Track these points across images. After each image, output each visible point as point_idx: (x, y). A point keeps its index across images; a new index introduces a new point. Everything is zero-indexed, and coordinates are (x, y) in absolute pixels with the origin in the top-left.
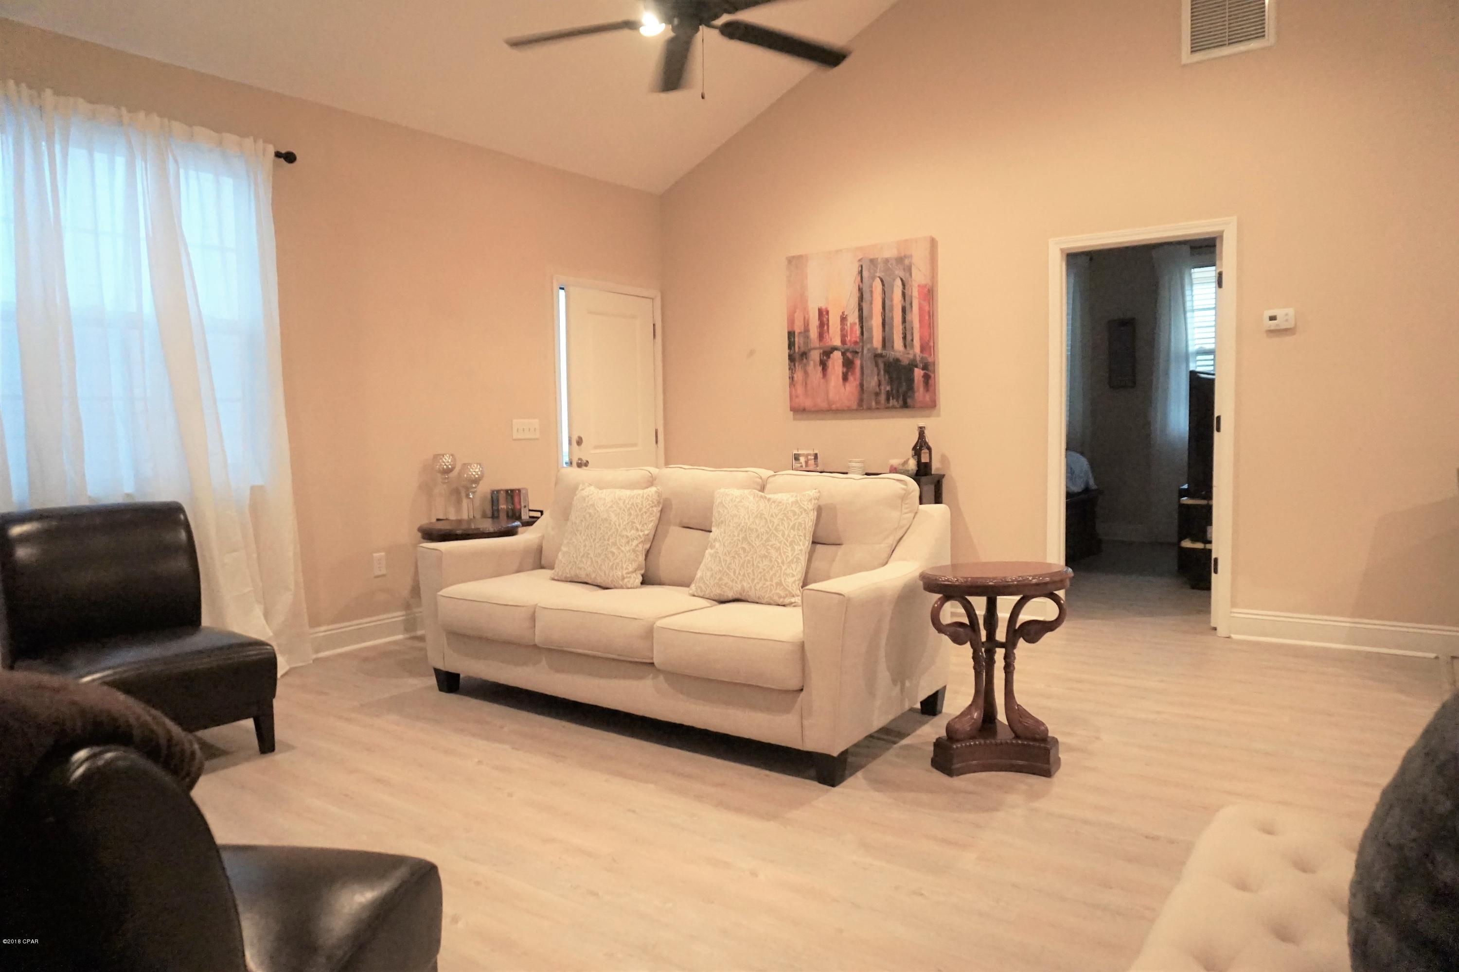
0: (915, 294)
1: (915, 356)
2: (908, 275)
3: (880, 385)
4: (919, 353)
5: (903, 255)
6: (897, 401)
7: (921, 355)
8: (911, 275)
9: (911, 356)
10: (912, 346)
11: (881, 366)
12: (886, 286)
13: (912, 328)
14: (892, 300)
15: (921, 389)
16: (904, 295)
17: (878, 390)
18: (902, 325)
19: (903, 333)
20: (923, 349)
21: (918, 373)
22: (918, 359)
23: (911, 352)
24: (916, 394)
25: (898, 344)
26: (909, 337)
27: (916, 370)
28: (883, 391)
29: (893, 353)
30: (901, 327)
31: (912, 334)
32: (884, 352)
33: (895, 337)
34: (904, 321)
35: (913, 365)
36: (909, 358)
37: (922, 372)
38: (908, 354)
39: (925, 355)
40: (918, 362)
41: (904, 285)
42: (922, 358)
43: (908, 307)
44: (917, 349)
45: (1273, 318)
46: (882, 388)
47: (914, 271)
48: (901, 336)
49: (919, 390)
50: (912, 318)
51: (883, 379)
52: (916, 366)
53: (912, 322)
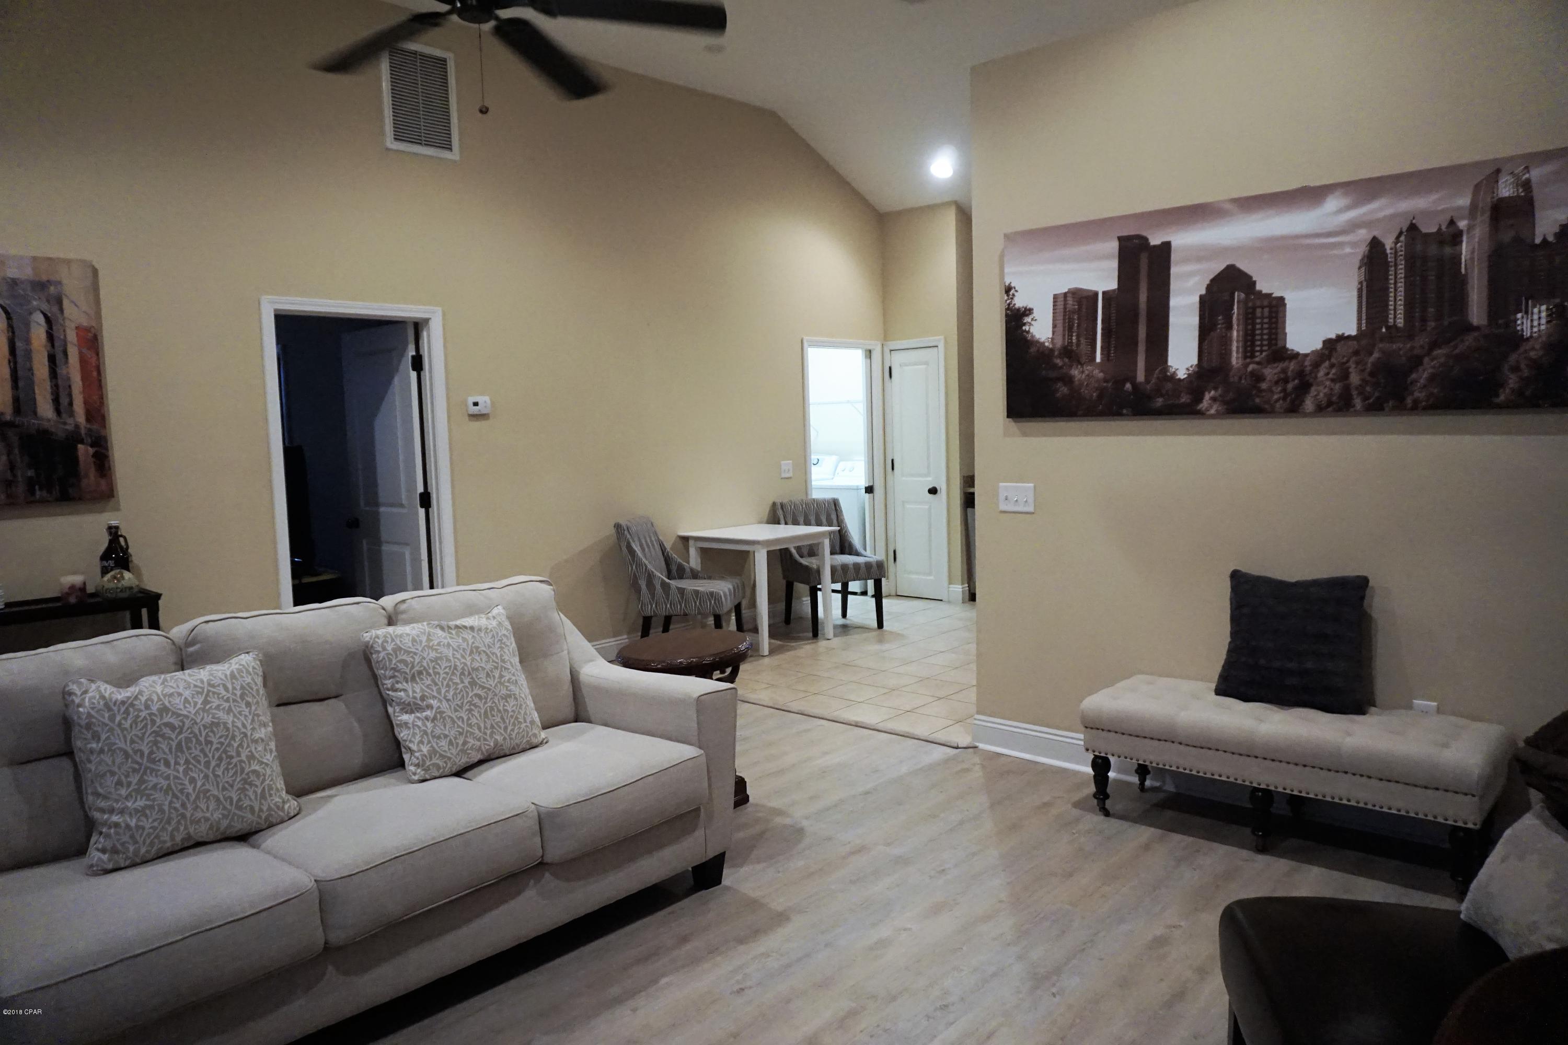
0: (72, 336)
1: (77, 426)
2: (55, 309)
3: (12, 467)
4: (85, 423)
5: (44, 278)
6: (49, 492)
7: (88, 426)
8: (61, 310)
9: (70, 428)
10: (71, 414)
11: (15, 440)
12: (14, 317)
13: (70, 387)
14: (28, 341)
15: (92, 473)
16: (50, 337)
17: (9, 476)
18: (51, 381)
19: (52, 394)
20: (89, 417)
21: (84, 451)
22: (83, 431)
23: (70, 421)
24: (84, 483)
25: (45, 409)
26: (64, 401)
27: (80, 446)
28: (20, 479)
29: (36, 422)
30: (48, 385)
31: (70, 395)
32: (18, 420)
33: (39, 398)
34: (53, 374)
35: (74, 438)
36: (67, 430)
37: (91, 451)
38: (65, 423)
39: (95, 427)
40: (83, 435)
41: (48, 320)
42: (90, 430)
43: (59, 356)
44: (81, 418)
45: (476, 404)
46: (19, 473)
47: (66, 302)
48: (49, 397)
49: (90, 478)
50: (68, 373)
51: (19, 460)
52: (82, 442)
53: (69, 379)
